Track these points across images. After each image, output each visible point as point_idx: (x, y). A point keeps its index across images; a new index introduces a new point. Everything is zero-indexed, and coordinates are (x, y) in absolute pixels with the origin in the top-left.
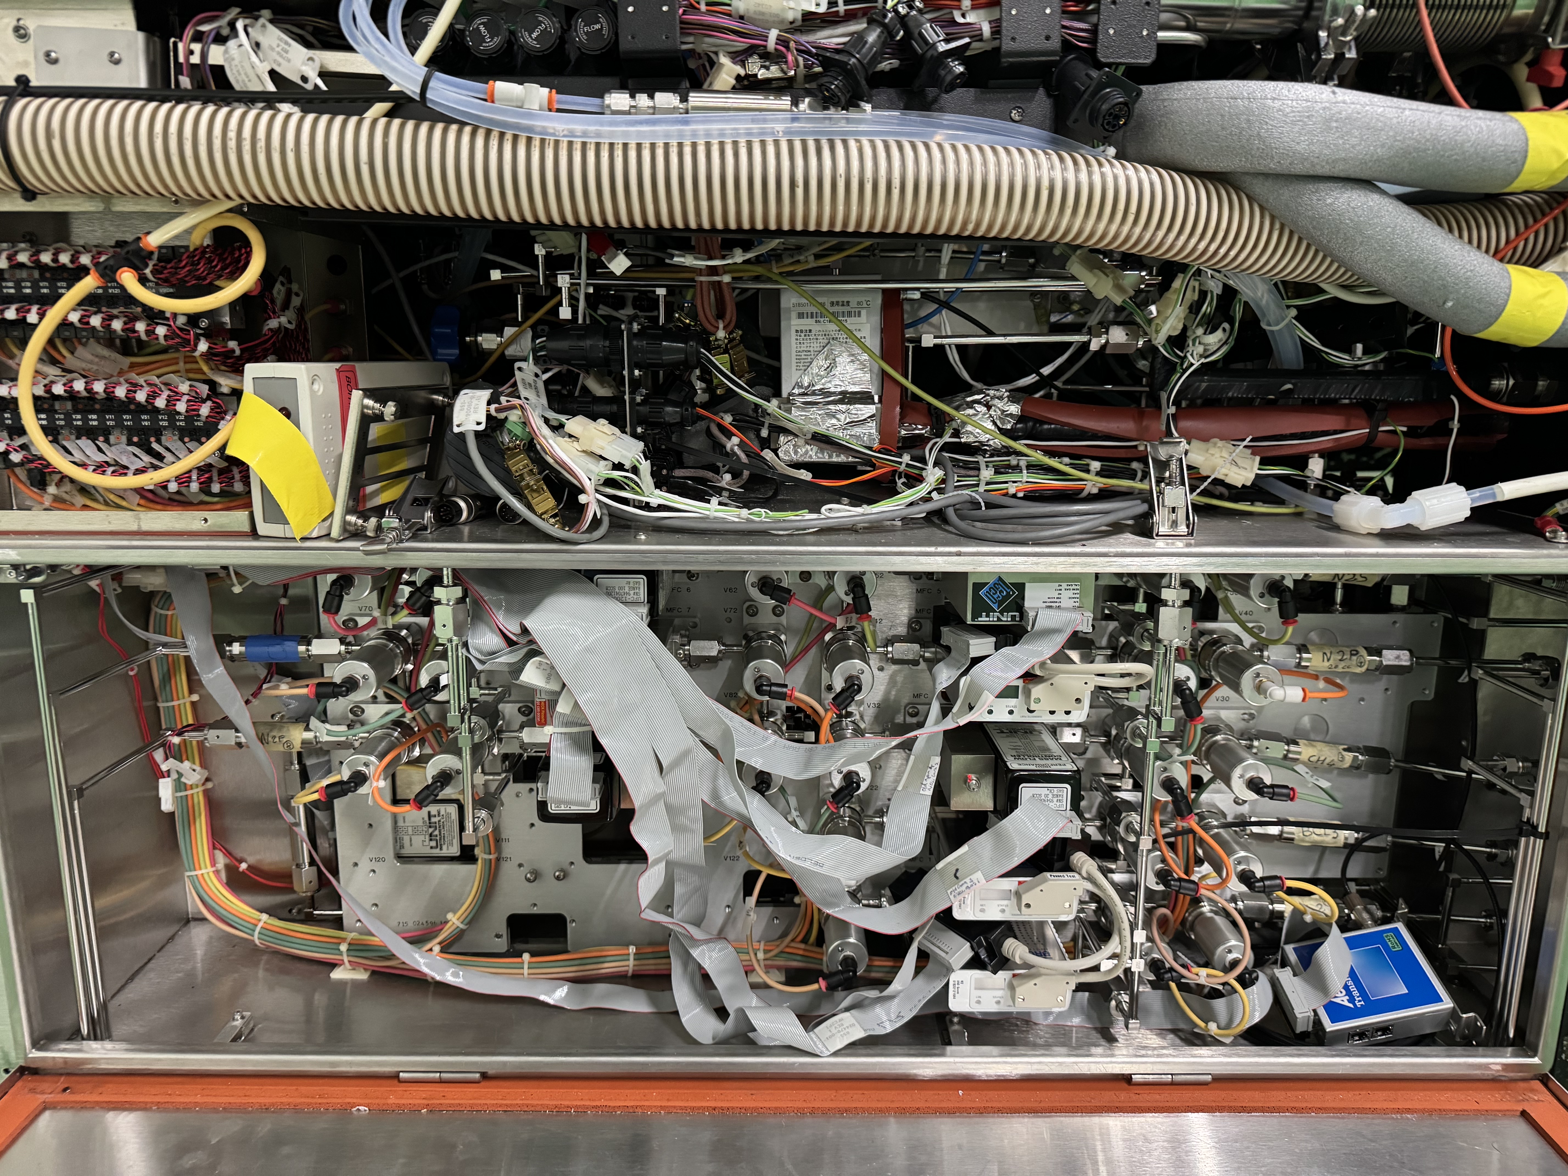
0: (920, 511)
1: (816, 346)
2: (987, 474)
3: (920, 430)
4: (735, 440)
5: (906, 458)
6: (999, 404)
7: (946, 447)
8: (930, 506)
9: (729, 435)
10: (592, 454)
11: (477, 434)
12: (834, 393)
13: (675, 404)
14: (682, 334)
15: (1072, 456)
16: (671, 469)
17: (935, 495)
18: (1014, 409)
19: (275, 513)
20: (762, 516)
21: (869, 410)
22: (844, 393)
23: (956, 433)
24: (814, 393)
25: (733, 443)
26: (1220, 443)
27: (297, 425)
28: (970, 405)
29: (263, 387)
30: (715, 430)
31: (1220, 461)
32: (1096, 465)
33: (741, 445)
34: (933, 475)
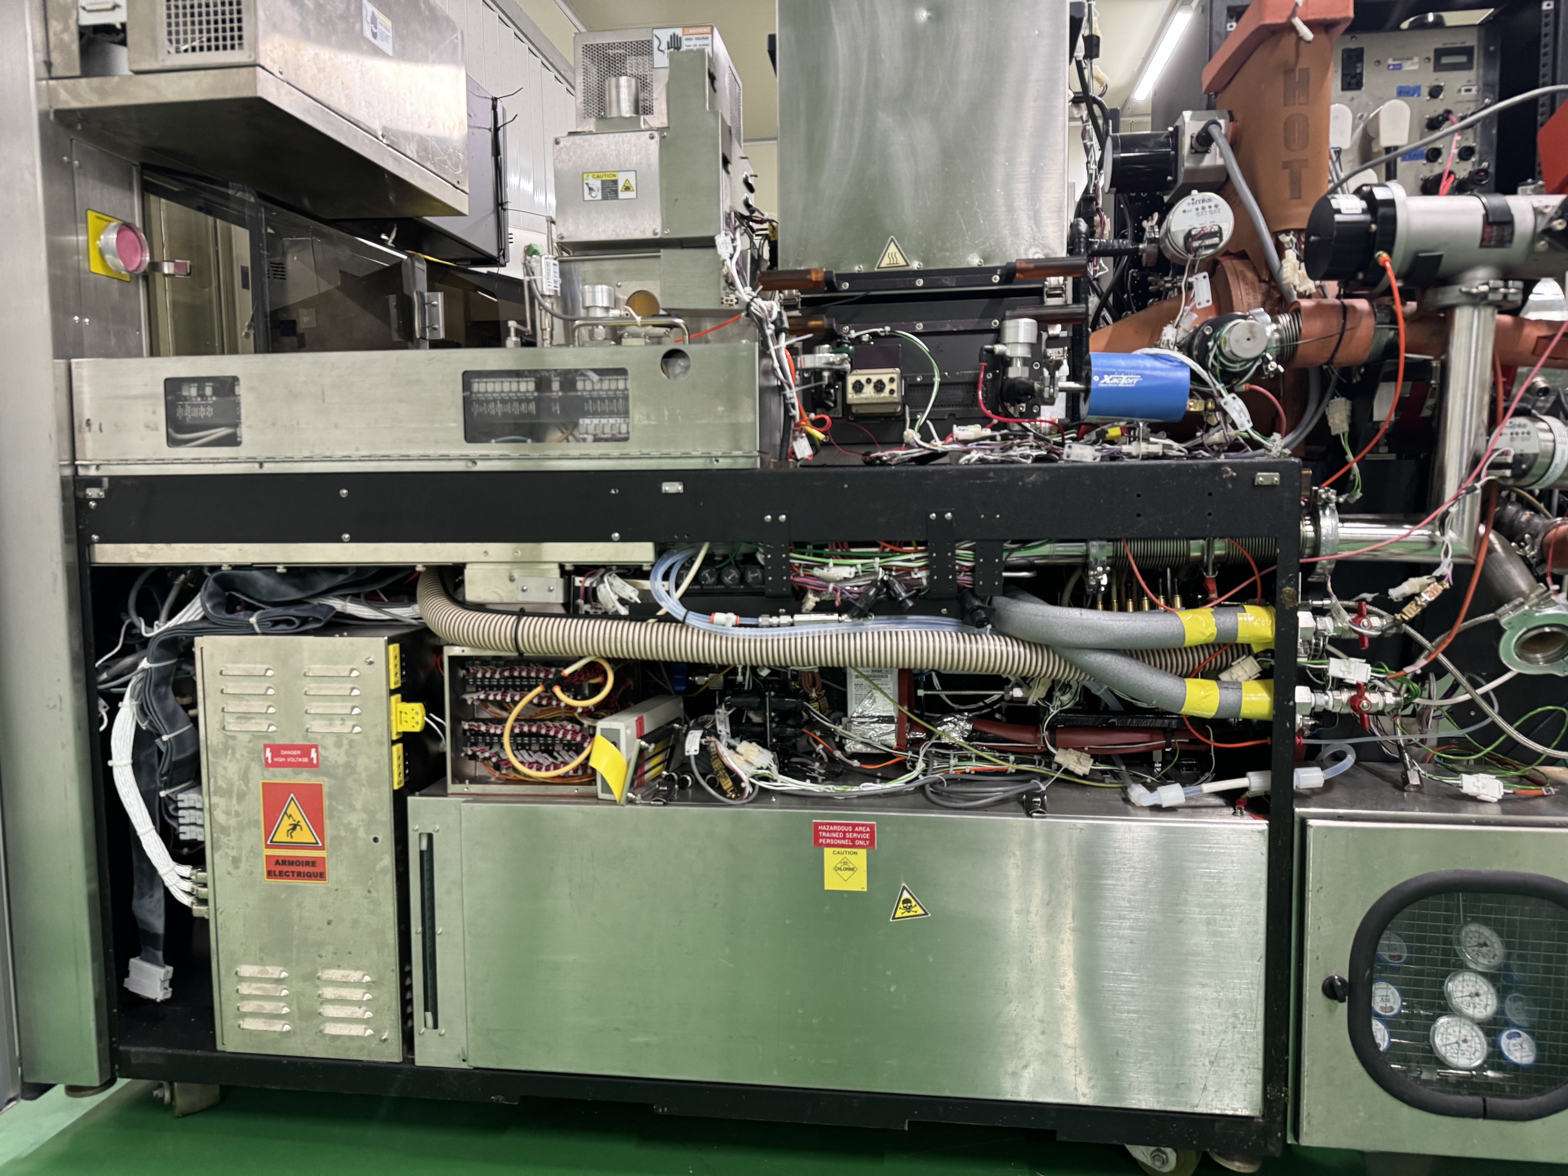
0: (911, 787)
1: (865, 692)
2: (953, 762)
3: (920, 735)
4: (821, 746)
5: (910, 754)
6: (962, 724)
7: (933, 745)
8: (916, 783)
9: (818, 743)
10: (747, 761)
11: (695, 756)
12: (873, 717)
13: (791, 726)
14: (795, 694)
15: (1000, 751)
16: (789, 759)
17: (921, 777)
18: (969, 727)
19: (607, 788)
20: (831, 788)
21: (893, 727)
22: (879, 717)
23: (939, 738)
24: (864, 717)
25: (819, 748)
26: (1073, 751)
27: (619, 749)
28: (946, 723)
29: (606, 733)
30: (811, 740)
31: (1071, 762)
32: (1012, 758)
33: (824, 749)
34: (921, 765)
